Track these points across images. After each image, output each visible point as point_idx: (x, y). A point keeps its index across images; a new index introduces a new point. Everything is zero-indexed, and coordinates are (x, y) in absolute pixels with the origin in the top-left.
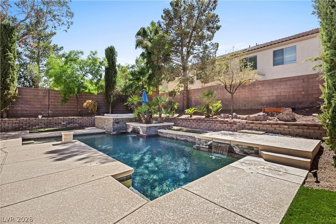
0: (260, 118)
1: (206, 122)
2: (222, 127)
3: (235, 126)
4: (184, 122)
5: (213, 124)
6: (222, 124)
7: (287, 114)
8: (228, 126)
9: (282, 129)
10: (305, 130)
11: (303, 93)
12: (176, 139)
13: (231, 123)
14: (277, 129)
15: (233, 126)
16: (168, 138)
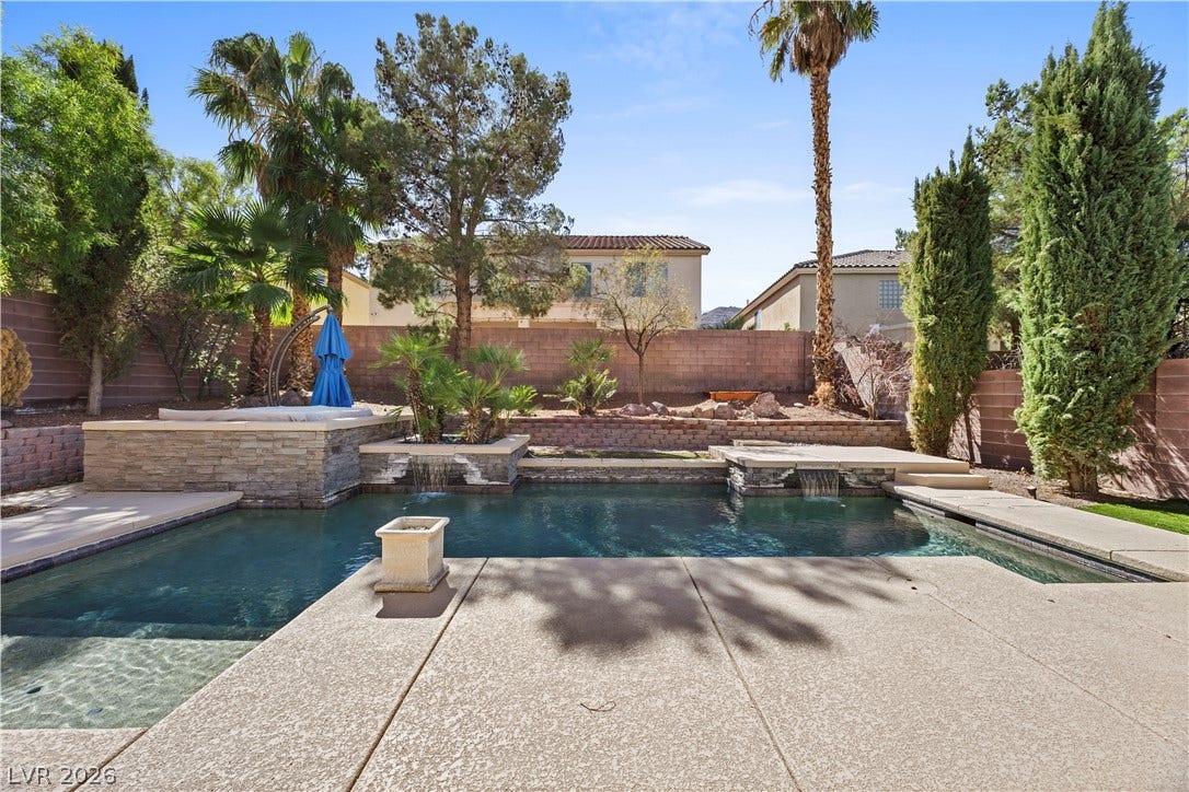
0: (725, 412)
1: (620, 427)
2: (670, 438)
3: (702, 434)
4: (540, 431)
5: (645, 431)
6: (670, 429)
7: (767, 404)
8: (685, 433)
9: (796, 433)
10: (830, 433)
11: (748, 364)
12: (611, 483)
13: (692, 427)
14: (788, 433)
15: (697, 433)
16: (574, 483)
